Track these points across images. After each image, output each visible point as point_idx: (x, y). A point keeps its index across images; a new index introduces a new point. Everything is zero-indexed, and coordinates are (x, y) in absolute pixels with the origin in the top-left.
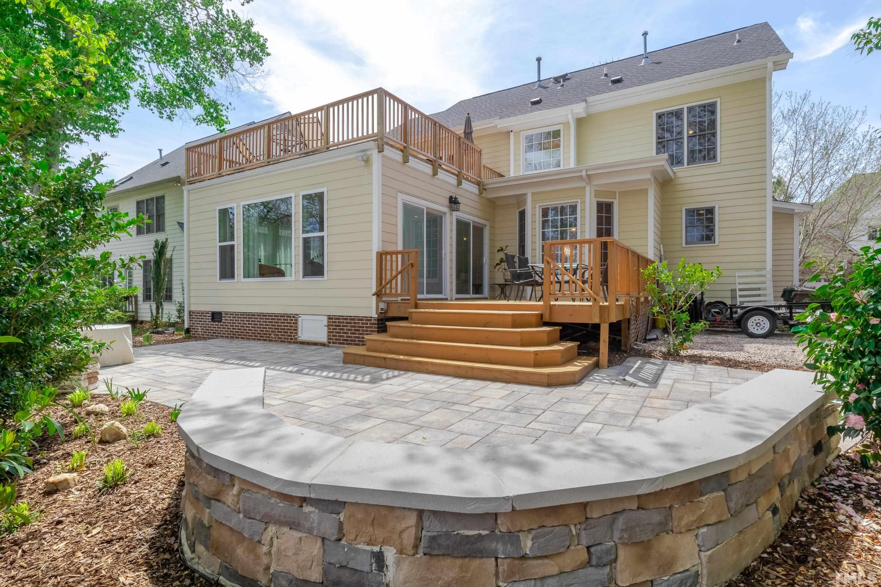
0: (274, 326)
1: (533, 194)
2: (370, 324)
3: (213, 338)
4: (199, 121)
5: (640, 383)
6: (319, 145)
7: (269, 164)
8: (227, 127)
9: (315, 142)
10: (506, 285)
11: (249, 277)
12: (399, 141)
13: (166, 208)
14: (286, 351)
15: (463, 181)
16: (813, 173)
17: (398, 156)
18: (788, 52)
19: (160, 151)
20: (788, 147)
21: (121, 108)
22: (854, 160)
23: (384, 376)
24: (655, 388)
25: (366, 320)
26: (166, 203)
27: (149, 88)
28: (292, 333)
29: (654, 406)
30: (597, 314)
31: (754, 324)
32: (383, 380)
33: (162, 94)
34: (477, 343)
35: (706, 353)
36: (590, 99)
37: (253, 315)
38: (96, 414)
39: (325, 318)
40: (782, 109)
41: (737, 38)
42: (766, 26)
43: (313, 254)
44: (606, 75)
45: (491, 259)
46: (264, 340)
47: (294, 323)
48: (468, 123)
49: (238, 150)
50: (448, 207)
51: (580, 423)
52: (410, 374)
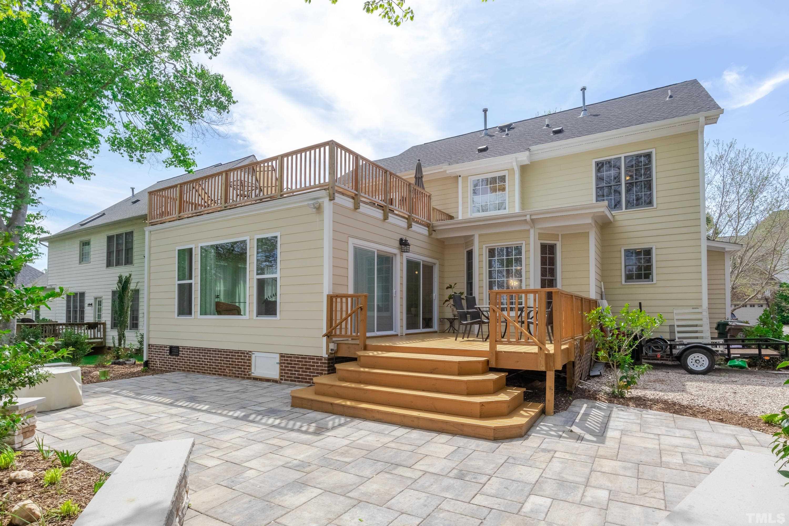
0: (229, 361)
1: (480, 235)
2: (321, 363)
3: (170, 372)
4: (169, 164)
5: (588, 436)
6: (273, 192)
7: (226, 208)
8: (194, 168)
9: (269, 189)
10: (455, 319)
11: (206, 314)
12: (350, 189)
13: (135, 242)
14: (238, 388)
15: (413, 223)
16: (739, 213)
17: (349, 203)
18: (719, 108)
19: (133, 189)
20: (716, 189)
21: (92, 152)
22: (777, 201)
23: (330, 425)
24: (603, 442)
25: (317, 359)
26: (135, 238)
27: (119, 134)
28: (246, 369)
29: (603, 470)
30: (543, 363)
31: (694, 361)
32: (328, 430)
33: (132, 139)
34: (423, 390)
35: (649, 394)
36: (533, 148)
37: (209, 350)
38: (19, 482)
39: (278, 356)
40: (710, 155)
41: (670, 94)
42: (695, 82)
43: (268, 294)
44: (548, 126)
45: (441, 295)
46: (219, 374)
47: (247, 360)
48: (419, 168)
49: (197, 193)
50: (399, 248)
51: (528, 497)
52: (356, 422)
